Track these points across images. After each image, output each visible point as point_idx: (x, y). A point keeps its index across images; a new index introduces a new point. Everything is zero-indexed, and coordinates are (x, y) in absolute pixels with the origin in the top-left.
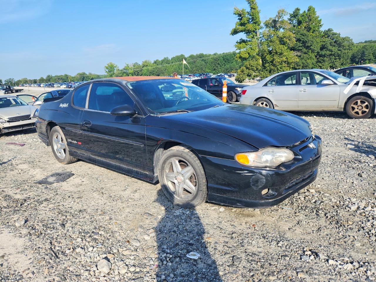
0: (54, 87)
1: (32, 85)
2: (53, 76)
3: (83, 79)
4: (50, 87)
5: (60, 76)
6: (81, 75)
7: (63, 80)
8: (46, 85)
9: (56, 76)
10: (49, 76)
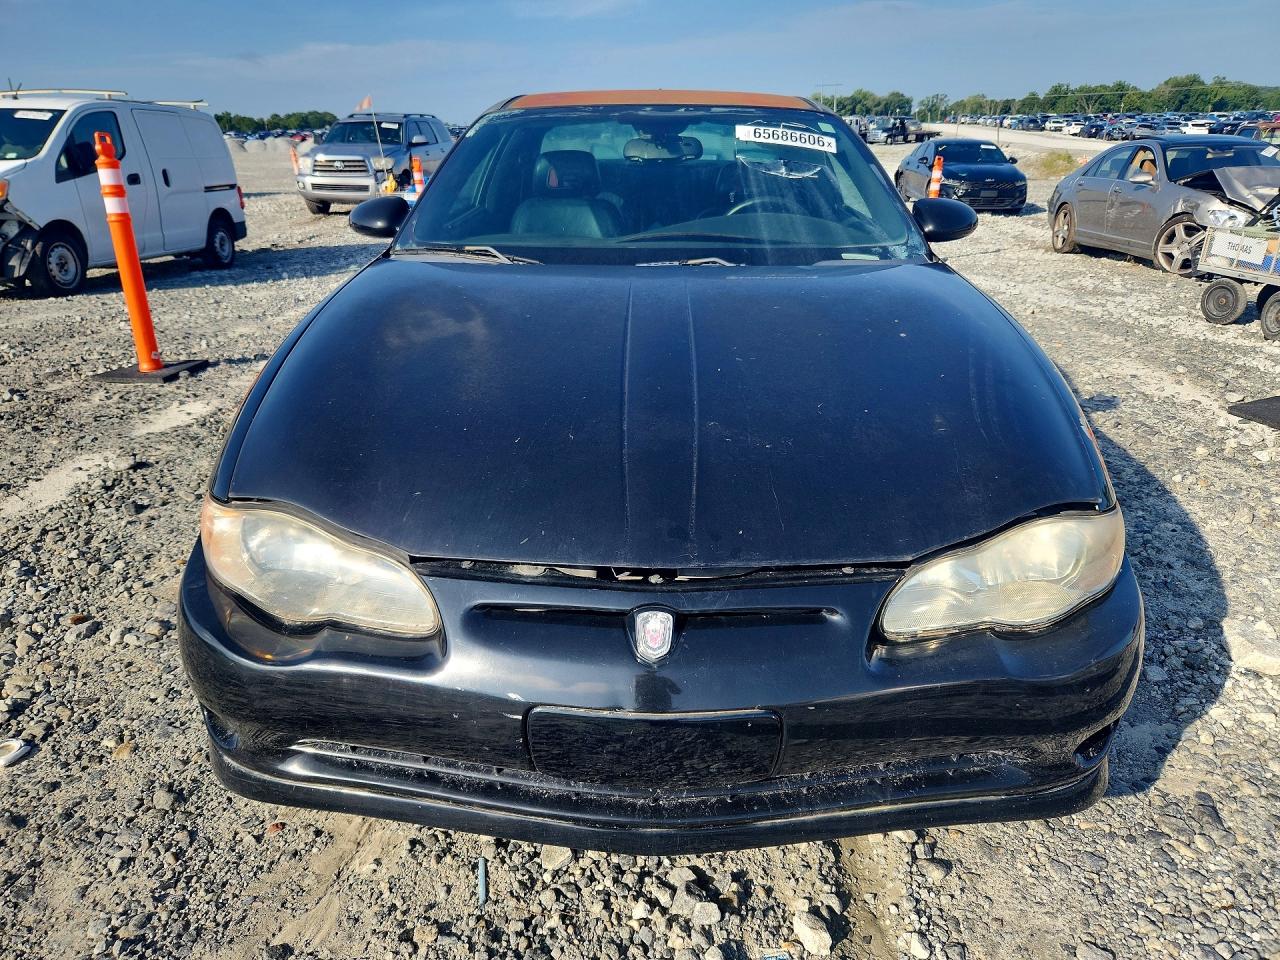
0: (1043, 129)
1: (981, 120)
2: (1072, 88)
3: (1182, 103)
4: (1028, 129)
5: (1095, 90)
6: (1177, 84)
7: (1101, 104)
8: (1021, 122)
9: (1081, 90)
10: (1056, 90)
